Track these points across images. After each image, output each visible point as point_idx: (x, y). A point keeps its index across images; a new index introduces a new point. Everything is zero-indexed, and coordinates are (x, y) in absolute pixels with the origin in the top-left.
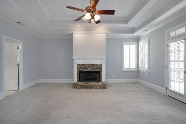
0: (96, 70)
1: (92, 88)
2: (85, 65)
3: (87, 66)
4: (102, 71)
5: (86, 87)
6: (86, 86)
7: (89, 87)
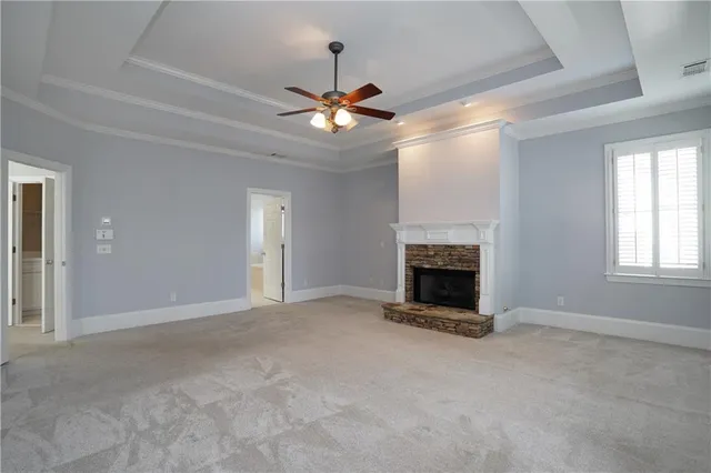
1: (431, 328)
3: (433, 253)
4: (479, 272)
5: (414, 320)
6: (417, 316)
7: (422, 321)
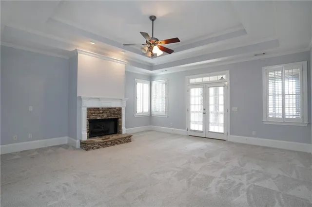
0: (114, 117)
2: (98, 109)
3: (102, 112)
4: (121, 118)
5: (106, 144)
7: (110, 143)
